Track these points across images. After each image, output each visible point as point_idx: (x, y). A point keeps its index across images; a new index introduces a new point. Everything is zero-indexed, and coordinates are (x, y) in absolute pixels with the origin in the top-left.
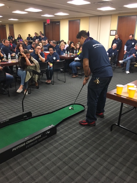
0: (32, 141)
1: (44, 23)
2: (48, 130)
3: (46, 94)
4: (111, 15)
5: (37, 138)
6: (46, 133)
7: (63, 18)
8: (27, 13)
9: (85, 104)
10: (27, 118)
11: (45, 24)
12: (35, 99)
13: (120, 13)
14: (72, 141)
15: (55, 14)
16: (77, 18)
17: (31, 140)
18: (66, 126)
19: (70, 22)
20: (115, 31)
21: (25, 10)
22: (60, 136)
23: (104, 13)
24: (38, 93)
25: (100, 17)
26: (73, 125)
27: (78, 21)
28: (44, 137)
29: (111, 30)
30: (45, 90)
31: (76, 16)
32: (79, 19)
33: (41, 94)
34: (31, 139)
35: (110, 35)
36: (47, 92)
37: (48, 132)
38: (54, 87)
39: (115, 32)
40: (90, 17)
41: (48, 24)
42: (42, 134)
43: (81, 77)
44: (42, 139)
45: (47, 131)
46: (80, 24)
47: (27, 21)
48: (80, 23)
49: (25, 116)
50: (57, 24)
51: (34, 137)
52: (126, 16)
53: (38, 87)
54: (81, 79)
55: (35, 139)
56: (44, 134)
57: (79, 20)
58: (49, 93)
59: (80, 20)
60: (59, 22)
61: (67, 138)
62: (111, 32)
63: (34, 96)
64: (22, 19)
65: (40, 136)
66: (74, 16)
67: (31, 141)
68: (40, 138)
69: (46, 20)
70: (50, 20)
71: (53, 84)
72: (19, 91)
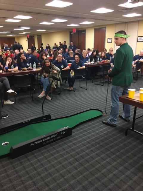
1: (70, 32)
2: (64, 131)
3: (66, 100)
4: (138, 21)
5: (53, 136)
6: (62, 133)
11: (71, 33)
12: (56, 105)
14: (85, 142)
15: (80, 23)
18: (82, 129)
19: (96, 30)
22: (75, 137)
23: (130, 19)
24: (59, 99)
25: (126, 24)
26: (89, 129)
28: (60, 137)
29: (138, 37)
30: (66, 96)
31: (101, 24)
33: (62, 100)
34: (47, 137)
35: (138, 42)
36: (68, 99)
38: (75, 93)
40: (116, 24)
41: (74, 33)
42: (58, 134)
44: (57, 138)
45: (62, 131)
46: (105, 32)
47: (53, 32)
48: (106, 31)
49: (45, 118)
50: (82, 33)
51: (50, 136)
54: (102, 86)
56: (59, 133)
57: (104, 28)
58: (70, 100)
59: (106, 27)
60: (85, 31)
61: (81, 139)
62: (139, 39)
63: (55, 102)
64: (50, 29)
67: (47, 139)
68: (55, 137)
69: (72, 29)
70: (76, 29)
71: (75, 91)
72: (41, 96)
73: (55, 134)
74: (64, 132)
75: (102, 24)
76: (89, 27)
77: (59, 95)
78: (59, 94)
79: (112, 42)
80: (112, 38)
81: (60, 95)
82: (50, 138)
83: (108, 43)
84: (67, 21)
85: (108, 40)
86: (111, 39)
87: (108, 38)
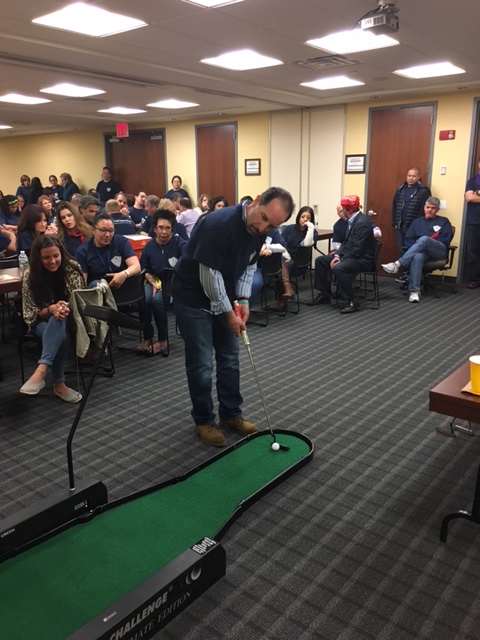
0: (133, 625)
1: (107, 137)
2: (195, 567)
3: (146, 399)
4: (344, 106)
5: (151, 609)
6: (187, 582)
7: (174, 117)
8: (48, 101)
9: (306, 431)
10: (88, 510)
11: (111, 141)
12: (107, 422)
13: (376, 99)
14: (298, 604)
15: (149, 105)
16: (224, 116)
17: (128, 625)
18: (257, 533)
19: (201, 133)
20: (362, 158)
21: (43, 91)
22: (242, 587)
23: (322, 98)
24: (115, 396)
25: (306, 114)
26: (286, 528)
27: (231, 127)
28: (179, 601)
29: (347, 156)
30: (138, 381)
31: (220, 112)
32: (234, 120)
33: (126, 400)
34: (128, 619)
35: (347, 172)
36: (148, 391)
37: (195, 575)
38: (170, 365)
39: (362, 163)
40: (271, 113)
41: (122, 140)
42: (171, 588)
43: (264, 322)
44: (170, 610)
45: (188, 572)
46: (236, 137)
47: (42, 132)
48: (236, 133)
50: (152, 138)
51: (140, 610)
52: (395, 106)
53: (109, 371)
54: (263, 329)
55: (144, 617)
56: (178, 586)
57: (231, 123)
58: (158, 394)
59: (236, 123)
60: (161, 132)
61: (274, 591)
62: (349, 163)
63: (101, 409)
64: (27, 123)
65: (164, 601)
66: (217, 112)
67: (128, 628)
68: (163, 607)
69: (115, 126)
70: (130, 125)
71: (167, 356)
72: (31, 387)
73: (160, 594)
74: (196, 571)
75: (224, 111)
76: (178, 119)
77: (105, 376)
78: (109, 374)
79: (259, 174)
80: (259, 160)
81: (111, 376)
82: (139, 621)
83: (246, 174)
84: (102, 92)
85: (248, 167)
86: (257, 162)
87: (246, 160)
